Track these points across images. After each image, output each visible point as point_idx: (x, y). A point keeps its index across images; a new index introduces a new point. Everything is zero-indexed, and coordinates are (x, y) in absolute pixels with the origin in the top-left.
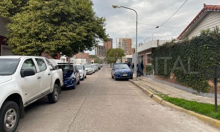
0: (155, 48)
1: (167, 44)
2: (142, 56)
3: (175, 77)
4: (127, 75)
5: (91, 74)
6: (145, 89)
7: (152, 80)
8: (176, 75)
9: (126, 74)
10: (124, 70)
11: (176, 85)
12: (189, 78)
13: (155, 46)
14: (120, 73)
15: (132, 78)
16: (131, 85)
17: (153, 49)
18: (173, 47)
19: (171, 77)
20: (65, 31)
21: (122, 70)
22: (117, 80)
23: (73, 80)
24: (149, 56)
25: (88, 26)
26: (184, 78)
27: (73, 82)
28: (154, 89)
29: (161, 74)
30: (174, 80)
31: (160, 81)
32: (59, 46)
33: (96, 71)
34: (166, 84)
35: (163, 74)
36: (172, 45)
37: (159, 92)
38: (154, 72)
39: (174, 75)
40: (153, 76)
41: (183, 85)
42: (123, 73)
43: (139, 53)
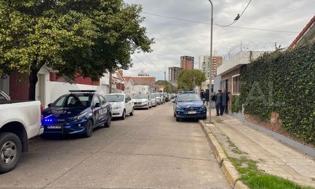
0: (245, 65)
1: (266, 55)
2: (227, 81)
3: (280, 121)
4: (195, 112)
5: (146, 109)
6: (215, 143)
7: (240, 122)
8: (281, 117)
9: (194, 110)
10: (191, 103)
11: (282, 137)
12: (308, 125)
13: (246, 61)
14: (184, 109)
15: (205, 118)
16: (196, 131)
17: (242, 68)
18: (277, 60)
19: (273, 120)
20: (50, 27)
21: (188, 103)
22: (178, 120)
23: (83, 121)
24: (236, 80)
25: (104, 21)
26: (298, 124)
27: (83, 124)
28: (233, 145)
29: (255, 113)
30: (278, 127)
31: (252, 124)
32: (37, 55)
33: (158, 104)
34: (262, 132)
35: (258, 113)
36: (275, 56)
37: (240, 153)
38: (243, 109)
39: (278, 115)
40: (241, 115)
41: (295, 138)
42: (189, 109)
43: (223, 75)
